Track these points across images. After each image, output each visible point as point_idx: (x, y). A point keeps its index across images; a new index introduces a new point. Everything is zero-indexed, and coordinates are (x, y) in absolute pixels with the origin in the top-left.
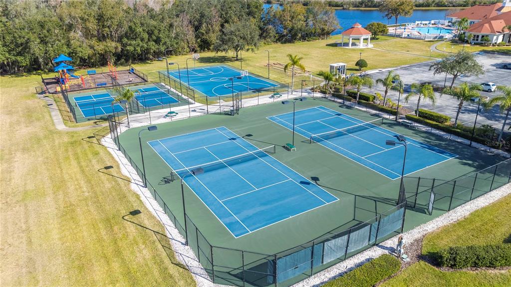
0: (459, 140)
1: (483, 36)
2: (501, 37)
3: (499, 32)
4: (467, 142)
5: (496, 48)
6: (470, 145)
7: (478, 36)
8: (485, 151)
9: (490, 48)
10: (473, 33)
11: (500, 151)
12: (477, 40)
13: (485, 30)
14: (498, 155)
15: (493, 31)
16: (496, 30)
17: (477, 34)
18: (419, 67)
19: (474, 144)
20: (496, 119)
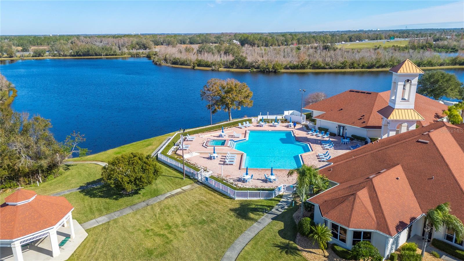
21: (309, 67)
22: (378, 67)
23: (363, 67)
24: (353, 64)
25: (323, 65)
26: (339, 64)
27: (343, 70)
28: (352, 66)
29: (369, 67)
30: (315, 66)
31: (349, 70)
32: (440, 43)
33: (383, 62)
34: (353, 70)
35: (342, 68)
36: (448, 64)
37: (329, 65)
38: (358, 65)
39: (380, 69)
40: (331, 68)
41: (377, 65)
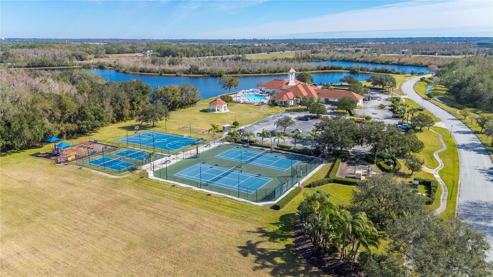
0: (298, 155)
1: (284, 102)
2: (293, 102)
3: (291, 99)
4: (302, 155)
5: (292, 108)
6: (303, 156)
7: (282, 102)
8: (308, 157)
9: (289, 108)
10: (279, 100)
11: (313, 157)
12: (282, 104)
13: (285, 99)
14: (312, 158)
15: (289, 99)
16: (290, 98)
17: (282, 101)
18: (263, 123)
19: (304, 155)
20: (307, 145)
21: (240, 73)
22: (279, 72)
23: (271, 72)
24: (265, 70)
25: (248, 71)
26: (257, 71)
27: (260, 74)
28: (265, 72)
29: (274, 73)
30: (243, 72)
31: (263, 74)
32: (316, 55)
33: (281, 69)
34: (265, 74)
35: (259, 73)
36: (315, 70)
37: (251, 72)
38: (268, 71)
39: (280, 74)
40: (253, 73)
41: (278, 71)
